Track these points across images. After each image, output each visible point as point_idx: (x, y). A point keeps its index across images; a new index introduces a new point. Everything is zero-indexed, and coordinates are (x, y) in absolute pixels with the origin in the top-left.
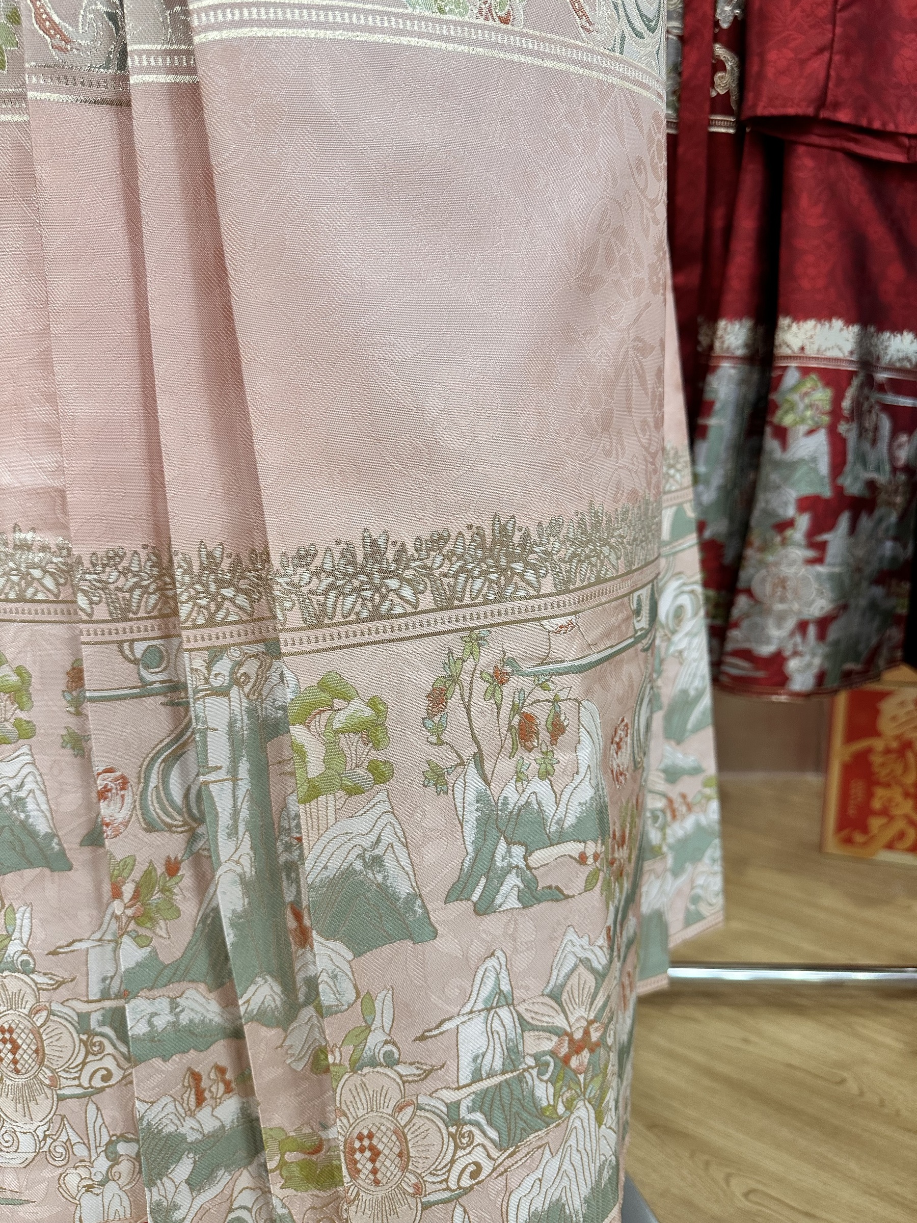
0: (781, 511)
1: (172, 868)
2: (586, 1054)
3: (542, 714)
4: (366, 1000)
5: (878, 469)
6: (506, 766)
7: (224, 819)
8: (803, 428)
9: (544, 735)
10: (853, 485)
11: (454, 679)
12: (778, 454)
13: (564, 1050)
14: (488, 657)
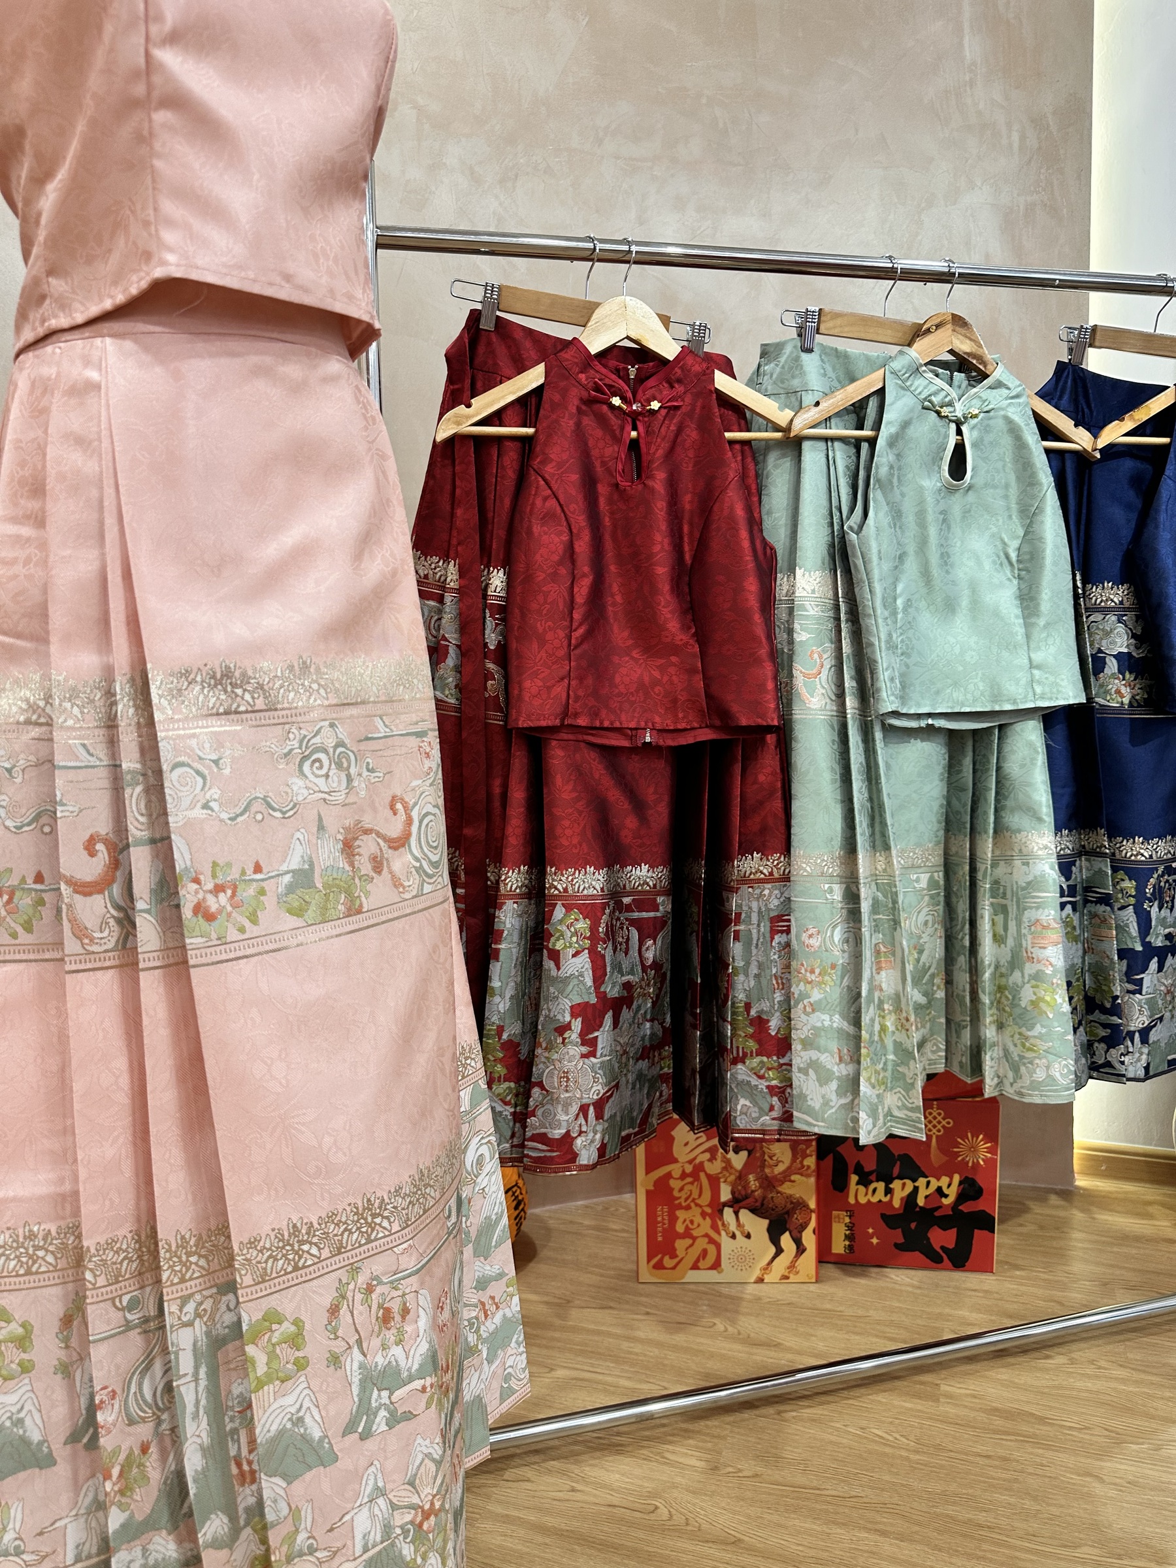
0: (559, 1017)
1: (144, 1449)
2: (432, 1518)
3: (395, 1306)
4: (295, 1513)
5: (631, 972)
6: (376, 1342)
7: (190, 1408)
8: (571, 951)
9: (398, 1318)
10: (612, 990)
11: (343, 1297)
12: (554, 972)
13: (419, 1519)
14: (362, 1279)
